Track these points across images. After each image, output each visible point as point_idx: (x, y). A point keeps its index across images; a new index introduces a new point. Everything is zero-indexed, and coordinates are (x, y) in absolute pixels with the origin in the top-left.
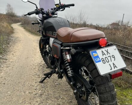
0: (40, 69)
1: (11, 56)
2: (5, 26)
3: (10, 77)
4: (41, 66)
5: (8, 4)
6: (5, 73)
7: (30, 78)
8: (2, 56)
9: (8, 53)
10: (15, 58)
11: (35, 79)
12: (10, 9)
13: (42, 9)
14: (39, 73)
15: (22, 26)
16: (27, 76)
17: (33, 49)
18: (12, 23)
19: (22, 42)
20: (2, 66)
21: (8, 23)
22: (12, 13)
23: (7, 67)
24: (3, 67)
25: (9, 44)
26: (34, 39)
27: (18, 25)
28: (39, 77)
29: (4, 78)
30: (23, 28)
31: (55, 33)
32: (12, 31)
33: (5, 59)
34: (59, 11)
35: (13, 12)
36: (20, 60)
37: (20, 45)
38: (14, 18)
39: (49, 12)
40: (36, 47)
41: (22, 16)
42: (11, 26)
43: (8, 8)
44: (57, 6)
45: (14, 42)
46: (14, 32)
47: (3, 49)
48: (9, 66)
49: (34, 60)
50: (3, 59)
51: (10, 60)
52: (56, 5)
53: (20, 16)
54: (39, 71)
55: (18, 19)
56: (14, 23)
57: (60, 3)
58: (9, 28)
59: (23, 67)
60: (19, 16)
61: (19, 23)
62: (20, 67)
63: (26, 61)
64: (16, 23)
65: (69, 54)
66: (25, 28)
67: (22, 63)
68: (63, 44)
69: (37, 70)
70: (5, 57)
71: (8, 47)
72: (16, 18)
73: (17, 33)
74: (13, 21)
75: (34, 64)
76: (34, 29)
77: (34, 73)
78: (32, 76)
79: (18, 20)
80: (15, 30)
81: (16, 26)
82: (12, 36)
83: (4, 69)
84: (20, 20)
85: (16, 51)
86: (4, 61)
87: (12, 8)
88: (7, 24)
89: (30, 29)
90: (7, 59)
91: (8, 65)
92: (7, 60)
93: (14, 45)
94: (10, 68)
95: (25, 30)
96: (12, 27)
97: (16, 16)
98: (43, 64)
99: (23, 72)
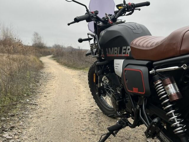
0: (92, 118)
1: (43, 99)
2: (32, 60)
3: (45, 135)
4: (92, 113)
5: (35, 32)
6: (36, 128)
7: (79, 135)
8: (29, 100)
9: (38, 95)
10: (49, 102)
11: (88, 137)
12: (38, 39)
13: (96, 13)
14: (92, 127)
15: (54, 58)
16: (72, 132)
17: (75, 88)
18: (41, 56)
19: (56, 78)
20: (30, 116)
21: (36, 55)
22: (40, 43)
23: (38, 117)
24: (31, 118)
25: (38, 82)
26: (73, 74)
27: (49, 58)
28: (93, 133)
29: (34, 138)
30: (55, 61)
31: (125, 49)
32: (41, 66)
33: (34, 104)
34: (124, 15)
35: (42, 42)
36: (57, 105)
37: (54, 82)
38: (43, 50)
39: (107, 18)
40: (78, 84)
41: (53, 47)
42: (39, 60)
43: (35, 37)
44: (120, 8)
45: (46, 80)
46: (44, 66)
47: (31, 89)
48: (41, 116)
49: (79, 104)
50: (31, 104)
51: (42, 106)
52: (118, 6)
53: (51, 47)
54: (92, 122)
55: (48, 50)
56: (43, 56)
57: (124, 2)
58: (37, 61)
59: (63, 116)
60: (49, 47)
61: (50, 56)
62: (59, 117)
63: (67, 107)
64: (45, 56)
65: (173, 83)
66: (58, 62)
67: (62, 110)
68: (154, 63)
69: (87, 120)
70: (33, 102)
71: (37, 86)
72: (46, 50)
73: (48, 67)
74: (41, 53)
75: (81, 111)
76: (71, 61)
77: (84, 127)
78: (82, 132)
79: (49, 52)
80: (45, 64)
81: (46, 60)
82: (42, 71)
83: (34, 121)
84: (51, 52)
85: (49, 91)
86: (33, 107)
87: (40, 37)
88: (34, 57)
89: (66, 61)
90: (37, 103)
91: (40, 114)
92: (37, 105)
93: (45, 83)
94: (43, 118)
95: (58, 63)
96: (41, 62)
97: (45, 47)
98: (95, 109)
99: (65, 125)
